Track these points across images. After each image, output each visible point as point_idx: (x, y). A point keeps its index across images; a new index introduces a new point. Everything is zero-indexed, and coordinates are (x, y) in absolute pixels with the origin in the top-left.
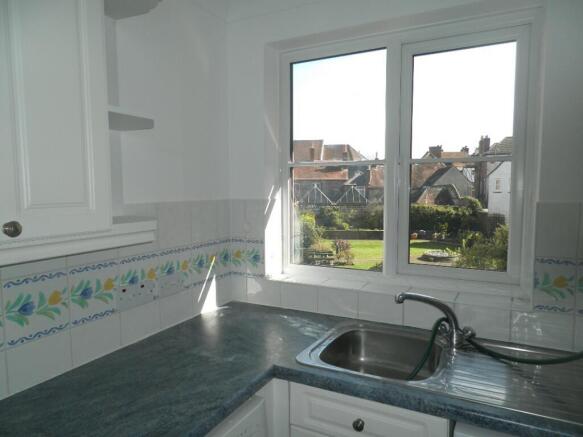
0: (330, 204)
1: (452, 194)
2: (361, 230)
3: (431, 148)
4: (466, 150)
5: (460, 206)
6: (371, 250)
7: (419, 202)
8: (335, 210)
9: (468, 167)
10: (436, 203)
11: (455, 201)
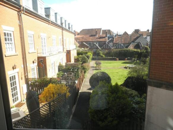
0: (99, 49)
1: (140, 45)
2: (108, 57)
3: (135, 30)
4: (148, 30)
5: (142, 49)
6: (109, 64)
7: (128, 48)
8: (100, 51)
9: (148, 36)
10: (134, 48)
11: (141, 47)
